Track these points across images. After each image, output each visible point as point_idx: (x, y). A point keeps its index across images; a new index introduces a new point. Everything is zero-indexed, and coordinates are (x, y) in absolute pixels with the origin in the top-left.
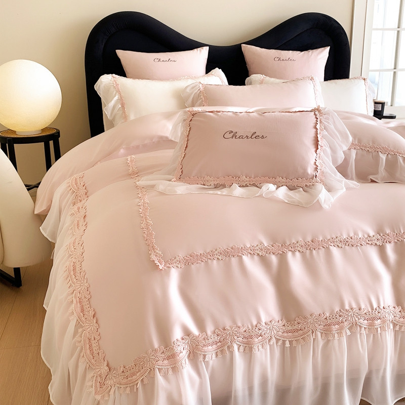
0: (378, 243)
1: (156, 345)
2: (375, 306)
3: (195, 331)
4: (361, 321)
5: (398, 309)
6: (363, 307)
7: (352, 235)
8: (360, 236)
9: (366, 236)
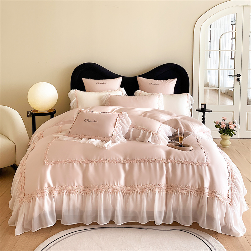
0: (123, 163)
1: (39, 188)
2: (116, 185)
3: (52, 185)
4: (109, 189)
5: (125, 187)
6: (111, 184)
7: (114, 159)
9: (119, 160)
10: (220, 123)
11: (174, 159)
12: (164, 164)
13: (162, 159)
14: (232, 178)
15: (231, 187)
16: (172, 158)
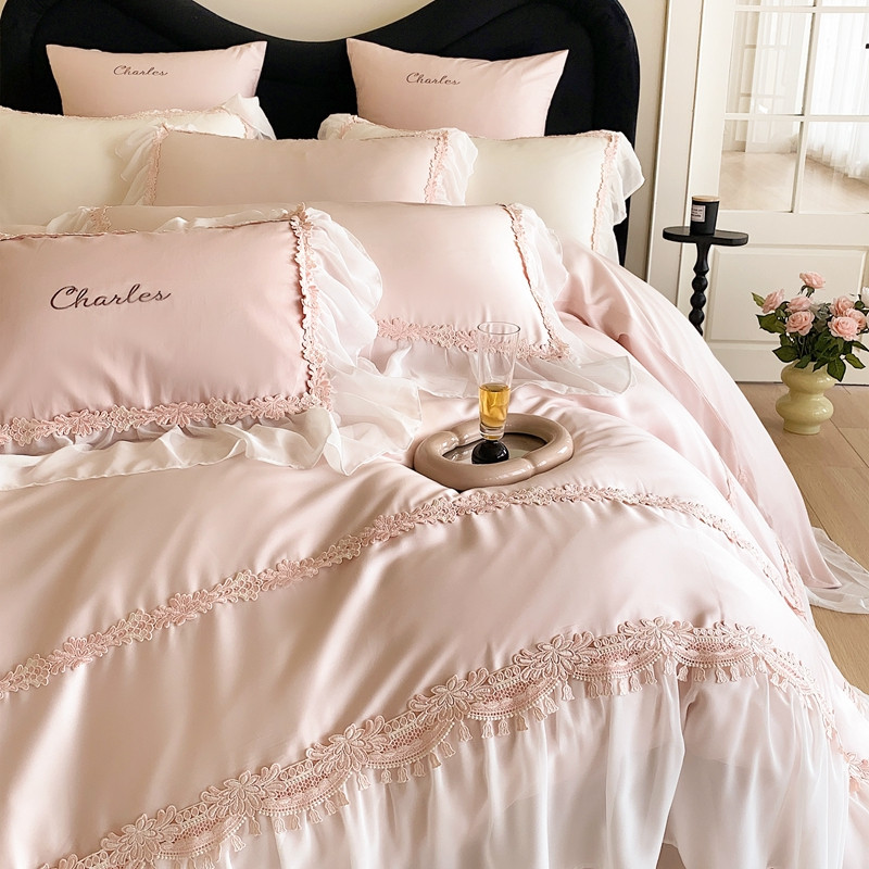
10: (785, 305)
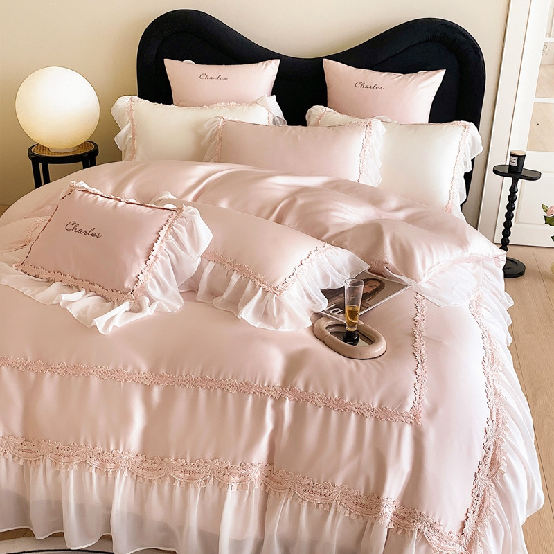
0: (145, 383)
2: (112, 448)
4: (93, 461)
5: (141, 458)
6: (98, 446)
7: (120, 367)
8: (129, 371)
9: (136, 372)
11: (306, 388)
12: (270, 402)
13: (265, 385)
14: (494, 469)
15: (480, 499)
16: (300, 386)
